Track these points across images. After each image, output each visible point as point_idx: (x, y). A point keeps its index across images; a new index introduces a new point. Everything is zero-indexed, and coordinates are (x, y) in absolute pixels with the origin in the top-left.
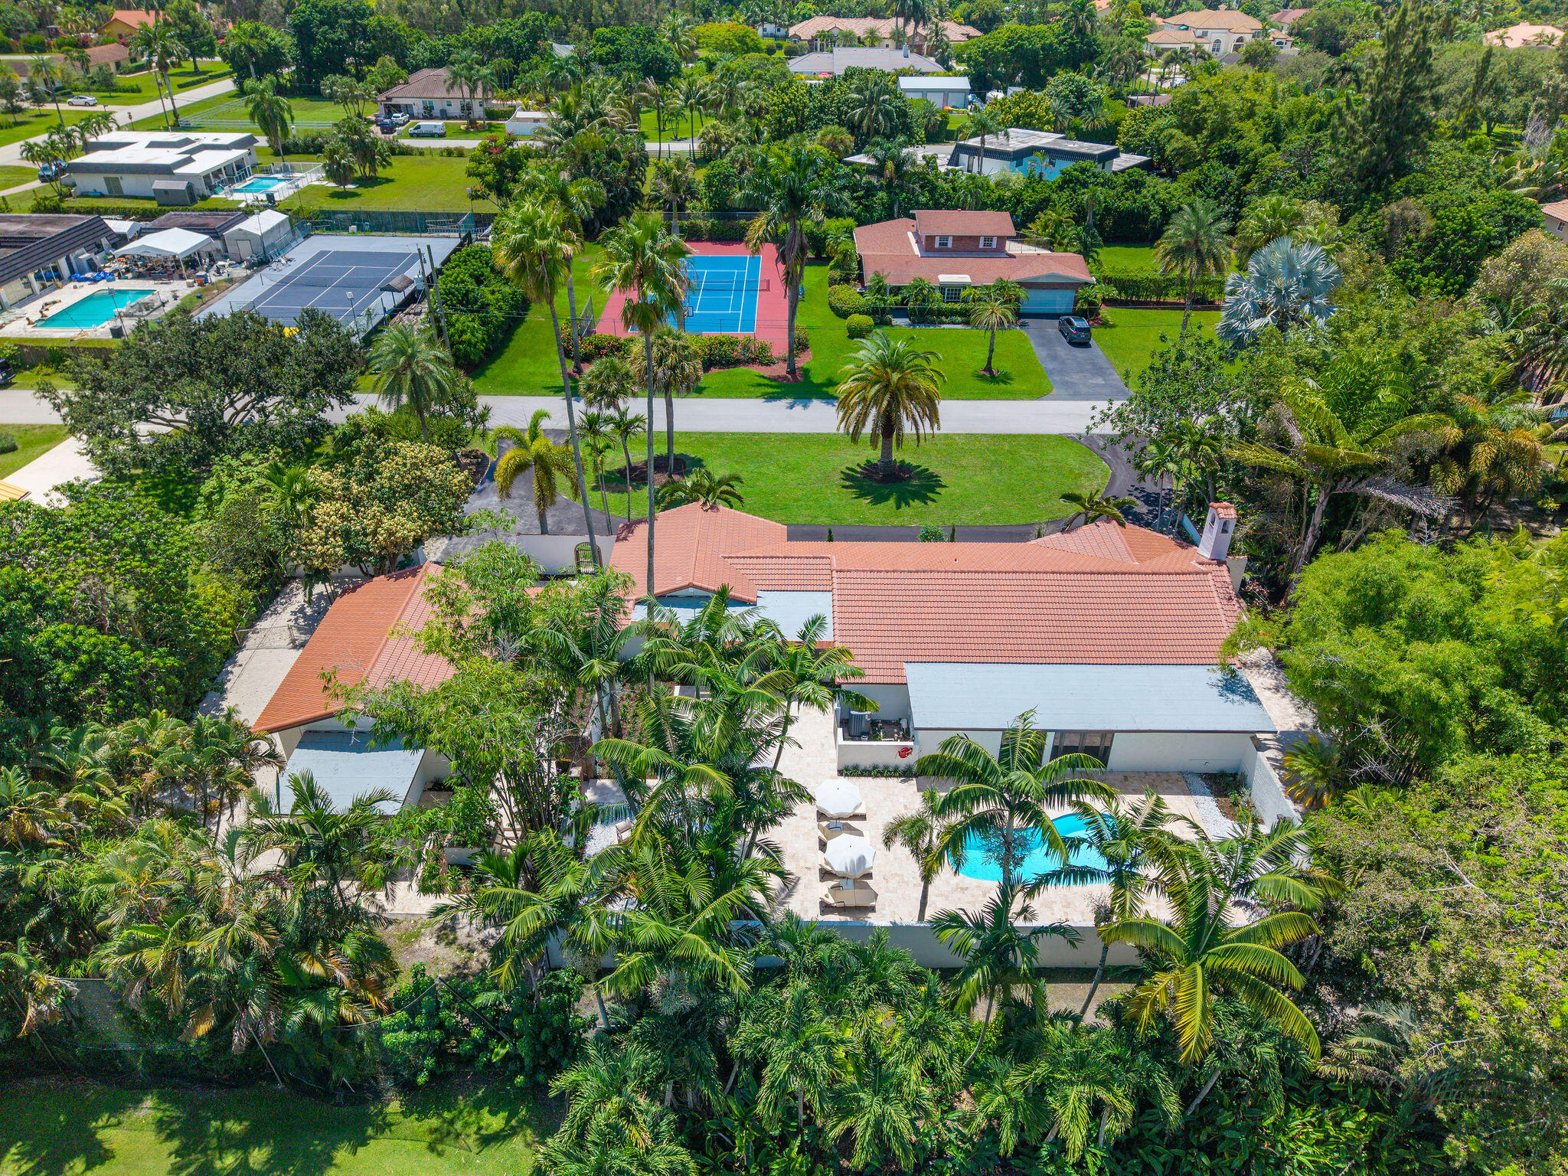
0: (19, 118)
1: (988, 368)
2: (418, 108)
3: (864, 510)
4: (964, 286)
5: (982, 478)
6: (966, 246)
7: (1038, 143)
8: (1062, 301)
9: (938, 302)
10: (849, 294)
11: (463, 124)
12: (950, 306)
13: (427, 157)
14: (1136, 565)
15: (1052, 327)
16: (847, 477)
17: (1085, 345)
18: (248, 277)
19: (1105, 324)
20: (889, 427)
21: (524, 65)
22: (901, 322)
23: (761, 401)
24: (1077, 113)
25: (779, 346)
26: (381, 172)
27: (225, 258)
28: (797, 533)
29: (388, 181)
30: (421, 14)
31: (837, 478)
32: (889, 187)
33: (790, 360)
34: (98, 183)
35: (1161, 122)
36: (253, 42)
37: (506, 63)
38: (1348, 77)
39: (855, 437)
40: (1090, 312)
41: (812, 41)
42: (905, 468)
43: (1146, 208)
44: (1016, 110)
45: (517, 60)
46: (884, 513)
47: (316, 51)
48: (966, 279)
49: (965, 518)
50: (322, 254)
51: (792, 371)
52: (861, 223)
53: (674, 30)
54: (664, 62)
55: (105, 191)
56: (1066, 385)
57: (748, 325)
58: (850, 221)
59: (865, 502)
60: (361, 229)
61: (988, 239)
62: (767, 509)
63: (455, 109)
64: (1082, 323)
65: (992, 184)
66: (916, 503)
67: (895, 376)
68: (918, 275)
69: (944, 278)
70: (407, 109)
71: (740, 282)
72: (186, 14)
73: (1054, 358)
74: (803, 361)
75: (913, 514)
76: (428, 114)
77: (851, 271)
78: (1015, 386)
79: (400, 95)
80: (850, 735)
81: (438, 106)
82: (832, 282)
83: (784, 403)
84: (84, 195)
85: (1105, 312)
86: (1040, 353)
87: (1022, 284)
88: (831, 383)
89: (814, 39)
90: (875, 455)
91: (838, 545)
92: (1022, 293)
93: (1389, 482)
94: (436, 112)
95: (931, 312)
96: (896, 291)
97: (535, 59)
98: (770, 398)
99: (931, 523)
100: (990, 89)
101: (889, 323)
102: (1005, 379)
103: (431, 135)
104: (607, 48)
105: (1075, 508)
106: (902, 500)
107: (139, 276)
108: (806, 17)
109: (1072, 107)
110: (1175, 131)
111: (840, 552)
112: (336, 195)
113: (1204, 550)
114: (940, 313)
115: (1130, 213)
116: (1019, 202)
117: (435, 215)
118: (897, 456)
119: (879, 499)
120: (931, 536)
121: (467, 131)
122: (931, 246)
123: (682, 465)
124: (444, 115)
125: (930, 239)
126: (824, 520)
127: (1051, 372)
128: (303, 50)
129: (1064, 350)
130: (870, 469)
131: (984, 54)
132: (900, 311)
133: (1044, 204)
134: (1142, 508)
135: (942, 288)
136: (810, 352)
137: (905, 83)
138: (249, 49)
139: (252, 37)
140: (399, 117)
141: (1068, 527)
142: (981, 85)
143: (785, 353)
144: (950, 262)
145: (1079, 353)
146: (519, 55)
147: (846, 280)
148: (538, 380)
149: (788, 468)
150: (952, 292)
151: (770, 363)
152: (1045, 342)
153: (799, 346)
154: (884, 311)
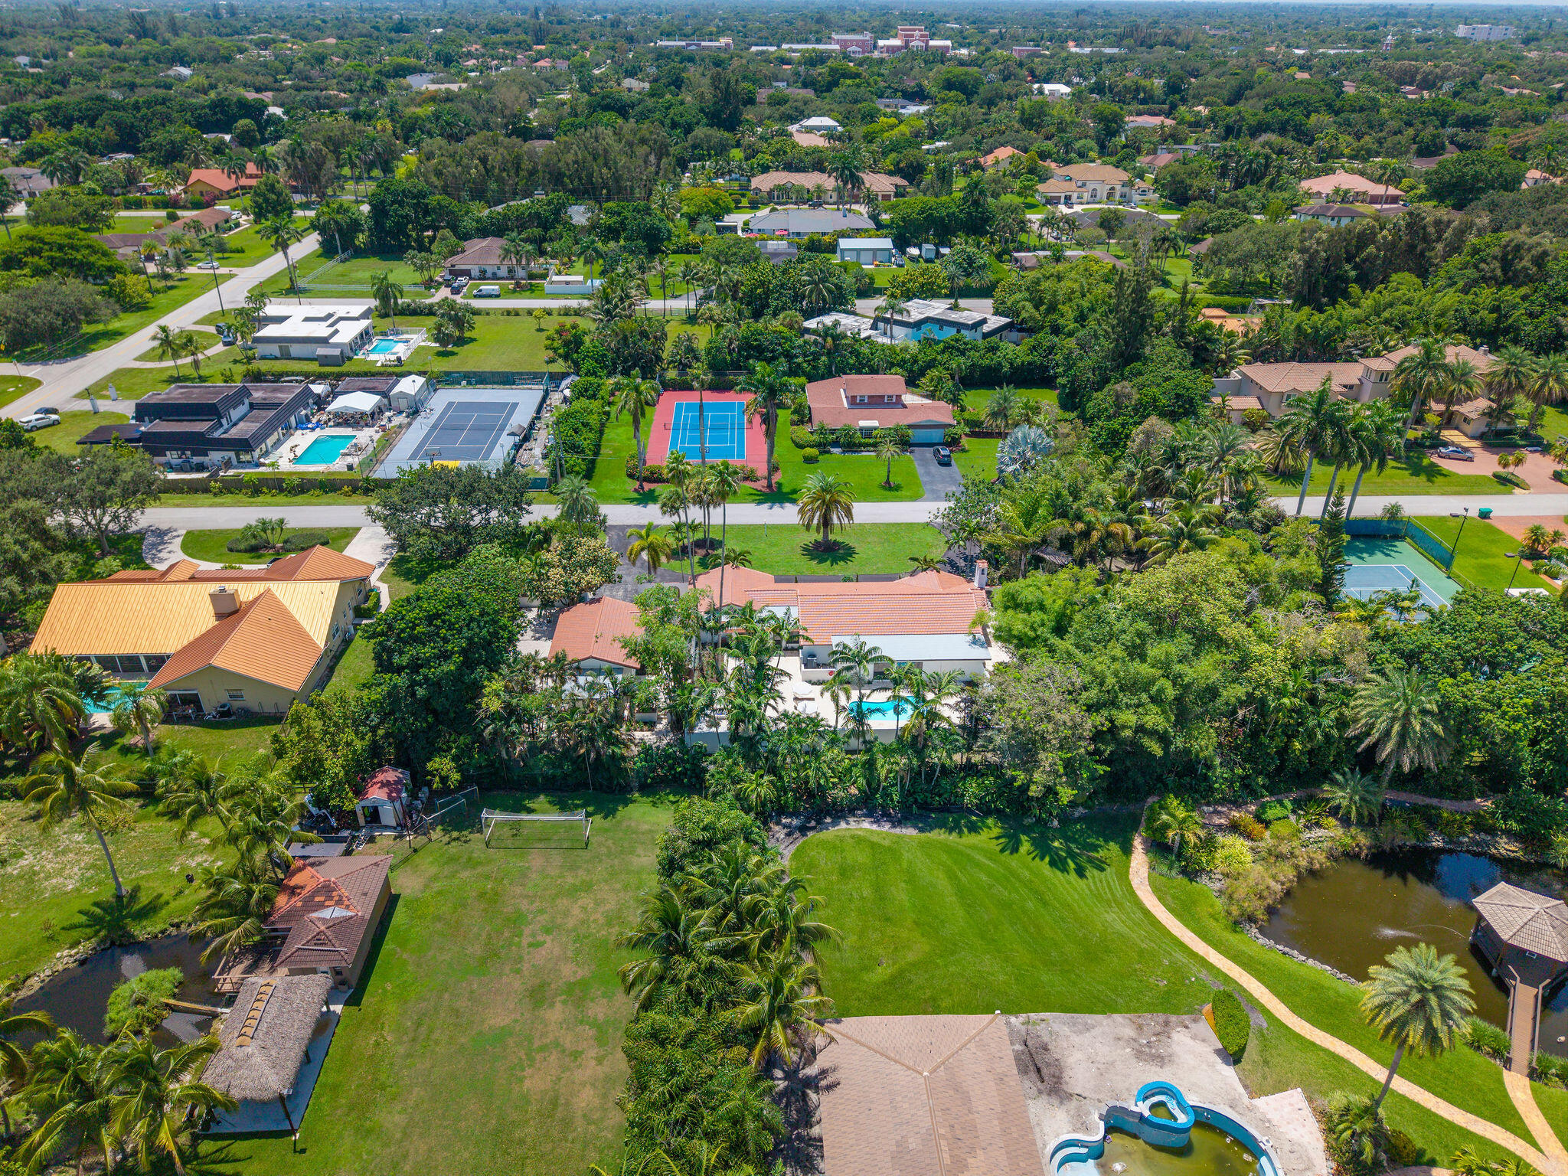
0: (170, 283)
1: (888, 482)
2: (475, 272)
3: (814, 567)
4: (875, 429)
5: (879, 548)
6: (876, 402)
7: (931, 313)
8: (936, 435)
9: (859, 438)
10: (804, 432)
11: (511, 284)
12: (866, 440)
13: (492, 317)
14: (941, 591)
15: (928, 452)
16: (805, 549)
17: (948, 464)
18: (410, 424)
19: (964, 451)
20: (826, 522)
21: (551, 233)
22: (836, 450)
23: (753, 505)
24: (968, 275)
25: (762, 470)
26: (467, 334)
27: (390, 410)
28: (779, 580)
29: (473, 340)
30: (454, 176)
31: (799, 550)
32: (829, 353)
33: (769, 478)
34: (274, 349)
35: (1018, 296)
36: (339, 217)
37: (537, 231)
38: (1167, 245)
39: (808, 527)
40: (953, 442)
41: (770, 193)
42: (836, 543)
43: (1000, 364)
44: (921, 280)
45: (546, 229)
46: (825, 568)
47: (388, 224)
48: (875, 423)
49: (868, 570)
50: (450, 404)
51: (770, 486)
52: (811, 379)
53: (663, 199)
54: (659, 230)
55: (278, 355)
56: (933, 491)
57: (741, 455)
58: (803, 380)
59: (814, 563)
60: (469, 383)
61: (890, 397)
62: (763, 567)
63: (504, 272)
64: (946, 452)
65: (898, 350)
66: (841, 563)
67: (828, 497)
68: (848, 422)
69: (863, 423)
70: (466, 273)
71: (733, 424)
72: (273, 186)
73: (928, 473)
74: (777, 478)
75: (840, 568)
76: (483, 276)
77: (803, 416)
78: (903, 493)
79: (460, 262)
80: (806, 666)
81: (490, 271)
82: (793, 423)
83: (766, 506)
84: (263, 358)
85: (965, 442)
86: (920, 470)
87: (910, 427)
88: (795, 492)
89: (772, 190)
90: (820, 537)
91: (800, 584)
92: (910, 432)
93: (1049, 549)
94: (489, 274)
95: (855, 445)
96: (833, 432)
97: (560, 228)
98: (760, 502)
99: (848, 574)
100: (909, 245)
101: (829, 452)
102: (898, 488)
103: (490, 296)
104: (615, 219)
105: (916, 564)
106: (834, 561)
107: (338, 425)
108: (765, 169)
109: (965, 270)
110: (1027, 303)
111: (800, 588)
112: (440, 354)
113: (976, 584)
114: (860, 445)
115: (989, 368)
116: (916, 361)
117: (522, 374)
118: (832, 537)
119: (821, 561)
120: (847, 579)
121: (514, 291)
122: (853, 401)
123: (715, 544)
124: (495, 277)
125: (854, 398)
126: (793, 573)
127: (925, 483)
128: (377, 223)
129: (935, 468)
130: (817, 544)
131: (904, 219)
132: (836, 443)
133: (931, 364)
134: (962, 563)
135: (861, 429)
136: (780, 472)
137: (844, 243)
138: (336, 222)
139: (338, 212)
140: (462, 280)
141: (913, 574)
142: (901, 243)
143: (766, 474)
144: (866, 412)
145: (944, 470)
146: (546, 225)
147: (802, 422)
148: (618, 494)
149: (772, 545)
150: (867, 432)
151: (757, 480)
152: (924, 462)
153: (774, 469)
154: (825, 445)
